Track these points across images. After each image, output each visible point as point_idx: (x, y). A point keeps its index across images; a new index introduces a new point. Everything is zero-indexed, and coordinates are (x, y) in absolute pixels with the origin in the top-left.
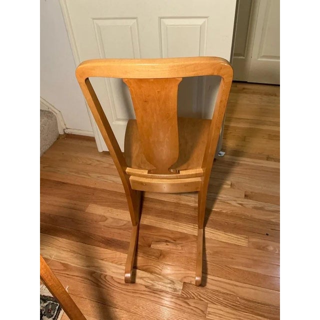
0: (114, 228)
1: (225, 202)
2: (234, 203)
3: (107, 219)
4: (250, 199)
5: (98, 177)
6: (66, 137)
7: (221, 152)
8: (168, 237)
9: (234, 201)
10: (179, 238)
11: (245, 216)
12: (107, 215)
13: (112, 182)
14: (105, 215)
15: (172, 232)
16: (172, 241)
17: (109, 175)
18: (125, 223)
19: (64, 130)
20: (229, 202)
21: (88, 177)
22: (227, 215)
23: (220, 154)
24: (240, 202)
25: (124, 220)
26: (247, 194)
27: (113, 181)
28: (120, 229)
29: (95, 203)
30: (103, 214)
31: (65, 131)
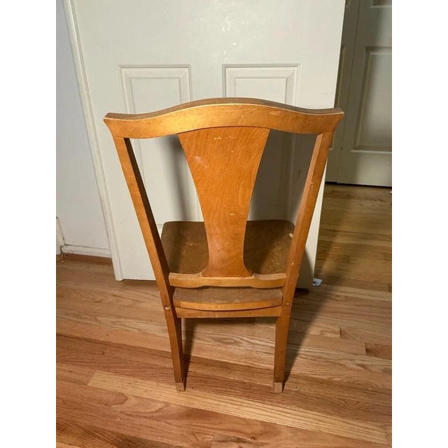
0: (140, 417)
1: (335, 364)
2: (351, 365)
3: (127, 399)
4: (376, 355)
5: (113, 323)
6: (64, 259)
7: (315, 280)
8: (240, 432)
9: (351, 360)
10: (262, 434)
11: (372, 387)
12: (128, 391)
13: (136, 331)
14: (124, 391)
15: (248, 422)
16: (249, 440)
17: (133, 318)
18: (160, 406)
19: (61, 247)
20: (342, 362)
21: (95, 323)
22: (340, 386)
23: (314, 283)
24: (360, 362)
25: (160, 402)
26: (369, 347)
27: (140, 330)
28: (151, 418)
29: (107, 368)
30: (119, 390)
31: (63, 249)
